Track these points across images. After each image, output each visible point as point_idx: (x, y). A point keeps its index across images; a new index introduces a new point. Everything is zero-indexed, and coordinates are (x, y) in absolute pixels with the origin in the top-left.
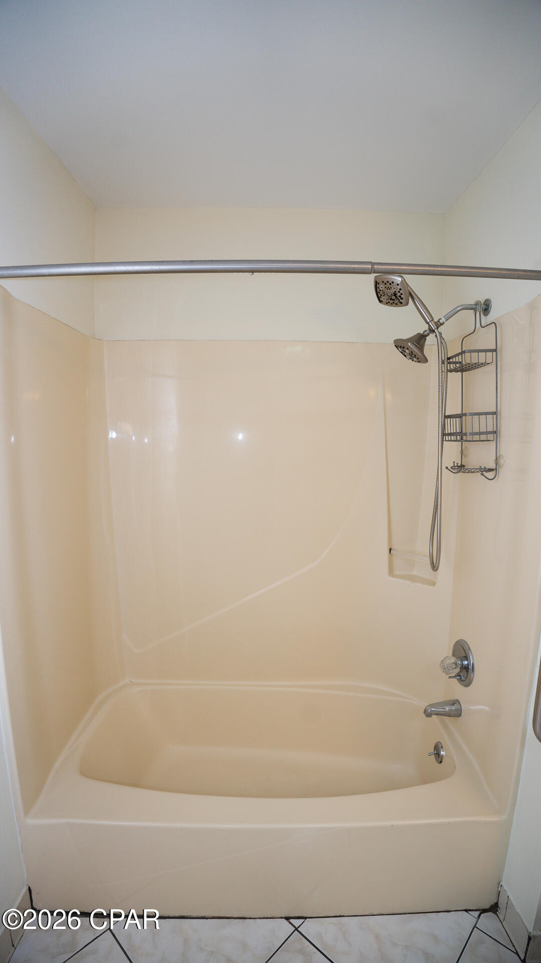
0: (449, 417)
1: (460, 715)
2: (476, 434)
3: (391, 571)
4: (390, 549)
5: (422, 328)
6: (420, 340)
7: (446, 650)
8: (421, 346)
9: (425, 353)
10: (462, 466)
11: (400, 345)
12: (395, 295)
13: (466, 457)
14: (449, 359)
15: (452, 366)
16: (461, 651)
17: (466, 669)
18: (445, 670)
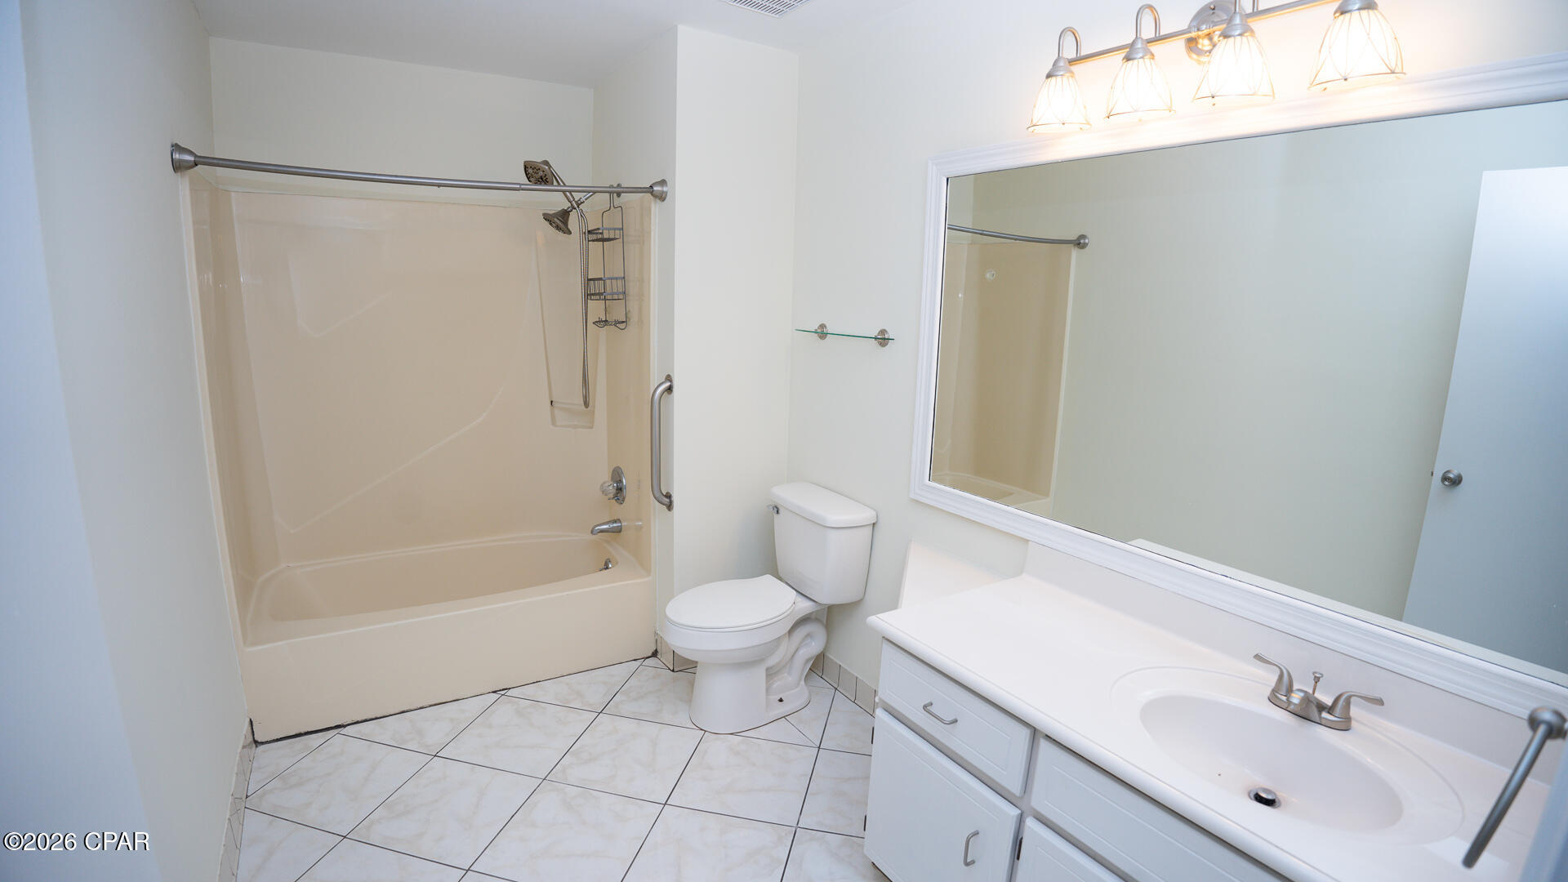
0: (591, 280)
1: (620, 531)
2: (616, 294)
3: (554, 423)
4: (552, 402)
5: (566, 205)
6: (564, 215)
7: (605, 476)
8: (566, 223)
9: (569, 227)
10: (606, 321)
11: (548, 218)
12: (542, 179)
13: (609, 313)
14: (589, 232)
15: (595, 237)
16: (617, 476)
17: (620, 490)
18: (604, 492)
